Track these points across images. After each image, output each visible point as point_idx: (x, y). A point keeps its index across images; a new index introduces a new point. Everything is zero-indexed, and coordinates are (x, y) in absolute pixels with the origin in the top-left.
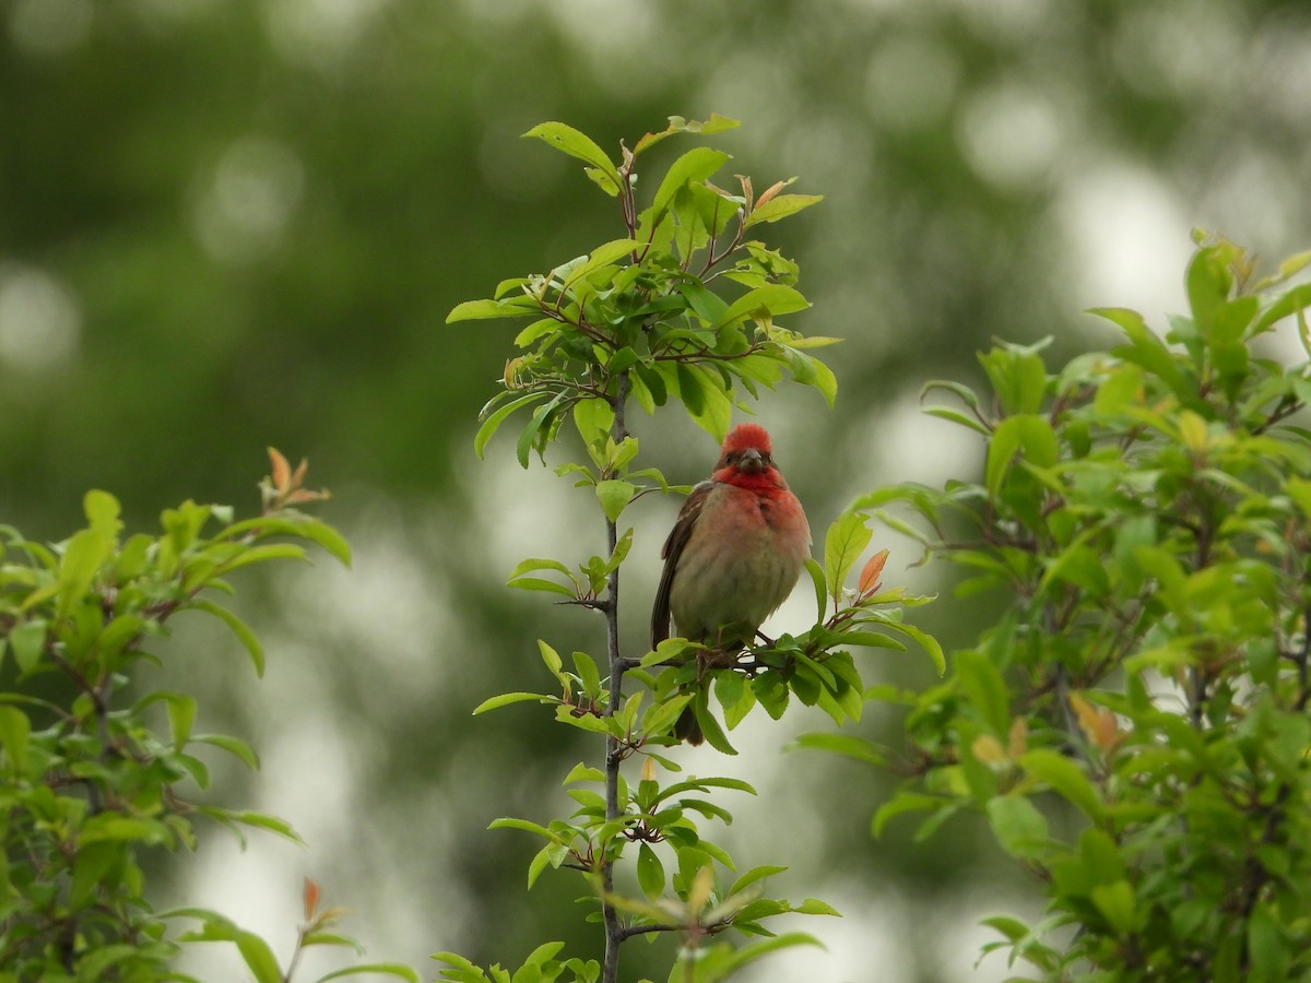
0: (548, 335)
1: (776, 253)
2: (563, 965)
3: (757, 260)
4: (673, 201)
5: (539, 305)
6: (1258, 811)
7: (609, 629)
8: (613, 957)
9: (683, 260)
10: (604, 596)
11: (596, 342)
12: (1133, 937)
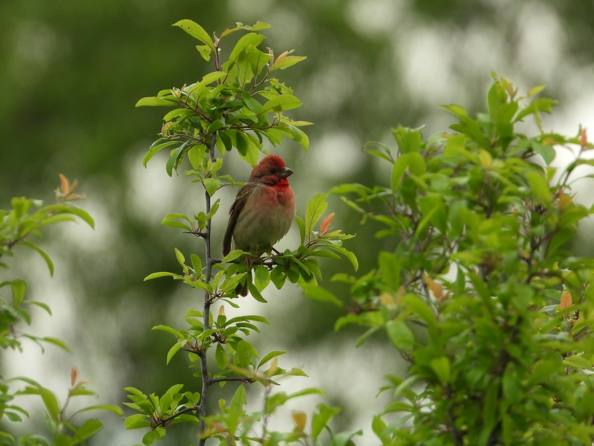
0: (178, 117)
1: (283, 84)
2: (183, 395)
3: (274, 87)
4: (237, 59)
5: (178, 100)
6: (507, 328)
7: (206, 246)
8: (206, 392)
9: (241, 85)
10: (204, 231)
11: (202, 119)
12: (449, 385)
